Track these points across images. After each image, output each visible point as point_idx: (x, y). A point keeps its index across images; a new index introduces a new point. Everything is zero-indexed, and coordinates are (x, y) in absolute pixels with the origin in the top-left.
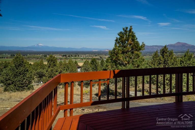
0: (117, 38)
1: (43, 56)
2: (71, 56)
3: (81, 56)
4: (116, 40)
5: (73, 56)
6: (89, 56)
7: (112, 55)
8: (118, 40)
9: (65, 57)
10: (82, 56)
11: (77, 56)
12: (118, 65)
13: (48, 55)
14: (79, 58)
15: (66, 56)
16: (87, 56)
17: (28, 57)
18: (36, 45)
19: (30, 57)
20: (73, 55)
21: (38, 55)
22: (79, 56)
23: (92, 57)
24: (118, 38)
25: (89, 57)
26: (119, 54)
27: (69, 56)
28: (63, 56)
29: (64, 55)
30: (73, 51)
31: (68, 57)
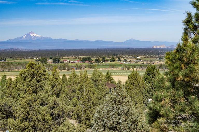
0: (189, 14)
1: (39, 60)
2: (101, 59)
3: (125, 60)
4: (188, 21)
5: (107, 61)
6: (144, 60)
7: (175, 65)
8: (193, 20)
9: (87, 63)
10: (128, 60)
11: (117, 59)
12: (193, 97)
13: (51, 58)
14: (121, 65)
15: (89, 59)
16: (140, 60)
17: (8, 64)
18: (24, 37)
19: (11, 63)
20: (106, 58)
21: (28, 58)
22: (119, 60)
23: (151, 61)
24: (193, 14)
25: (145, 63)
26: (194, 64)
27: (97, 61)
28: (84, 60)
29: (86, 57)
30: (107, 48)
31: (94, 62)
